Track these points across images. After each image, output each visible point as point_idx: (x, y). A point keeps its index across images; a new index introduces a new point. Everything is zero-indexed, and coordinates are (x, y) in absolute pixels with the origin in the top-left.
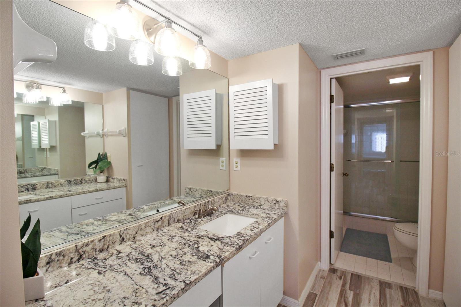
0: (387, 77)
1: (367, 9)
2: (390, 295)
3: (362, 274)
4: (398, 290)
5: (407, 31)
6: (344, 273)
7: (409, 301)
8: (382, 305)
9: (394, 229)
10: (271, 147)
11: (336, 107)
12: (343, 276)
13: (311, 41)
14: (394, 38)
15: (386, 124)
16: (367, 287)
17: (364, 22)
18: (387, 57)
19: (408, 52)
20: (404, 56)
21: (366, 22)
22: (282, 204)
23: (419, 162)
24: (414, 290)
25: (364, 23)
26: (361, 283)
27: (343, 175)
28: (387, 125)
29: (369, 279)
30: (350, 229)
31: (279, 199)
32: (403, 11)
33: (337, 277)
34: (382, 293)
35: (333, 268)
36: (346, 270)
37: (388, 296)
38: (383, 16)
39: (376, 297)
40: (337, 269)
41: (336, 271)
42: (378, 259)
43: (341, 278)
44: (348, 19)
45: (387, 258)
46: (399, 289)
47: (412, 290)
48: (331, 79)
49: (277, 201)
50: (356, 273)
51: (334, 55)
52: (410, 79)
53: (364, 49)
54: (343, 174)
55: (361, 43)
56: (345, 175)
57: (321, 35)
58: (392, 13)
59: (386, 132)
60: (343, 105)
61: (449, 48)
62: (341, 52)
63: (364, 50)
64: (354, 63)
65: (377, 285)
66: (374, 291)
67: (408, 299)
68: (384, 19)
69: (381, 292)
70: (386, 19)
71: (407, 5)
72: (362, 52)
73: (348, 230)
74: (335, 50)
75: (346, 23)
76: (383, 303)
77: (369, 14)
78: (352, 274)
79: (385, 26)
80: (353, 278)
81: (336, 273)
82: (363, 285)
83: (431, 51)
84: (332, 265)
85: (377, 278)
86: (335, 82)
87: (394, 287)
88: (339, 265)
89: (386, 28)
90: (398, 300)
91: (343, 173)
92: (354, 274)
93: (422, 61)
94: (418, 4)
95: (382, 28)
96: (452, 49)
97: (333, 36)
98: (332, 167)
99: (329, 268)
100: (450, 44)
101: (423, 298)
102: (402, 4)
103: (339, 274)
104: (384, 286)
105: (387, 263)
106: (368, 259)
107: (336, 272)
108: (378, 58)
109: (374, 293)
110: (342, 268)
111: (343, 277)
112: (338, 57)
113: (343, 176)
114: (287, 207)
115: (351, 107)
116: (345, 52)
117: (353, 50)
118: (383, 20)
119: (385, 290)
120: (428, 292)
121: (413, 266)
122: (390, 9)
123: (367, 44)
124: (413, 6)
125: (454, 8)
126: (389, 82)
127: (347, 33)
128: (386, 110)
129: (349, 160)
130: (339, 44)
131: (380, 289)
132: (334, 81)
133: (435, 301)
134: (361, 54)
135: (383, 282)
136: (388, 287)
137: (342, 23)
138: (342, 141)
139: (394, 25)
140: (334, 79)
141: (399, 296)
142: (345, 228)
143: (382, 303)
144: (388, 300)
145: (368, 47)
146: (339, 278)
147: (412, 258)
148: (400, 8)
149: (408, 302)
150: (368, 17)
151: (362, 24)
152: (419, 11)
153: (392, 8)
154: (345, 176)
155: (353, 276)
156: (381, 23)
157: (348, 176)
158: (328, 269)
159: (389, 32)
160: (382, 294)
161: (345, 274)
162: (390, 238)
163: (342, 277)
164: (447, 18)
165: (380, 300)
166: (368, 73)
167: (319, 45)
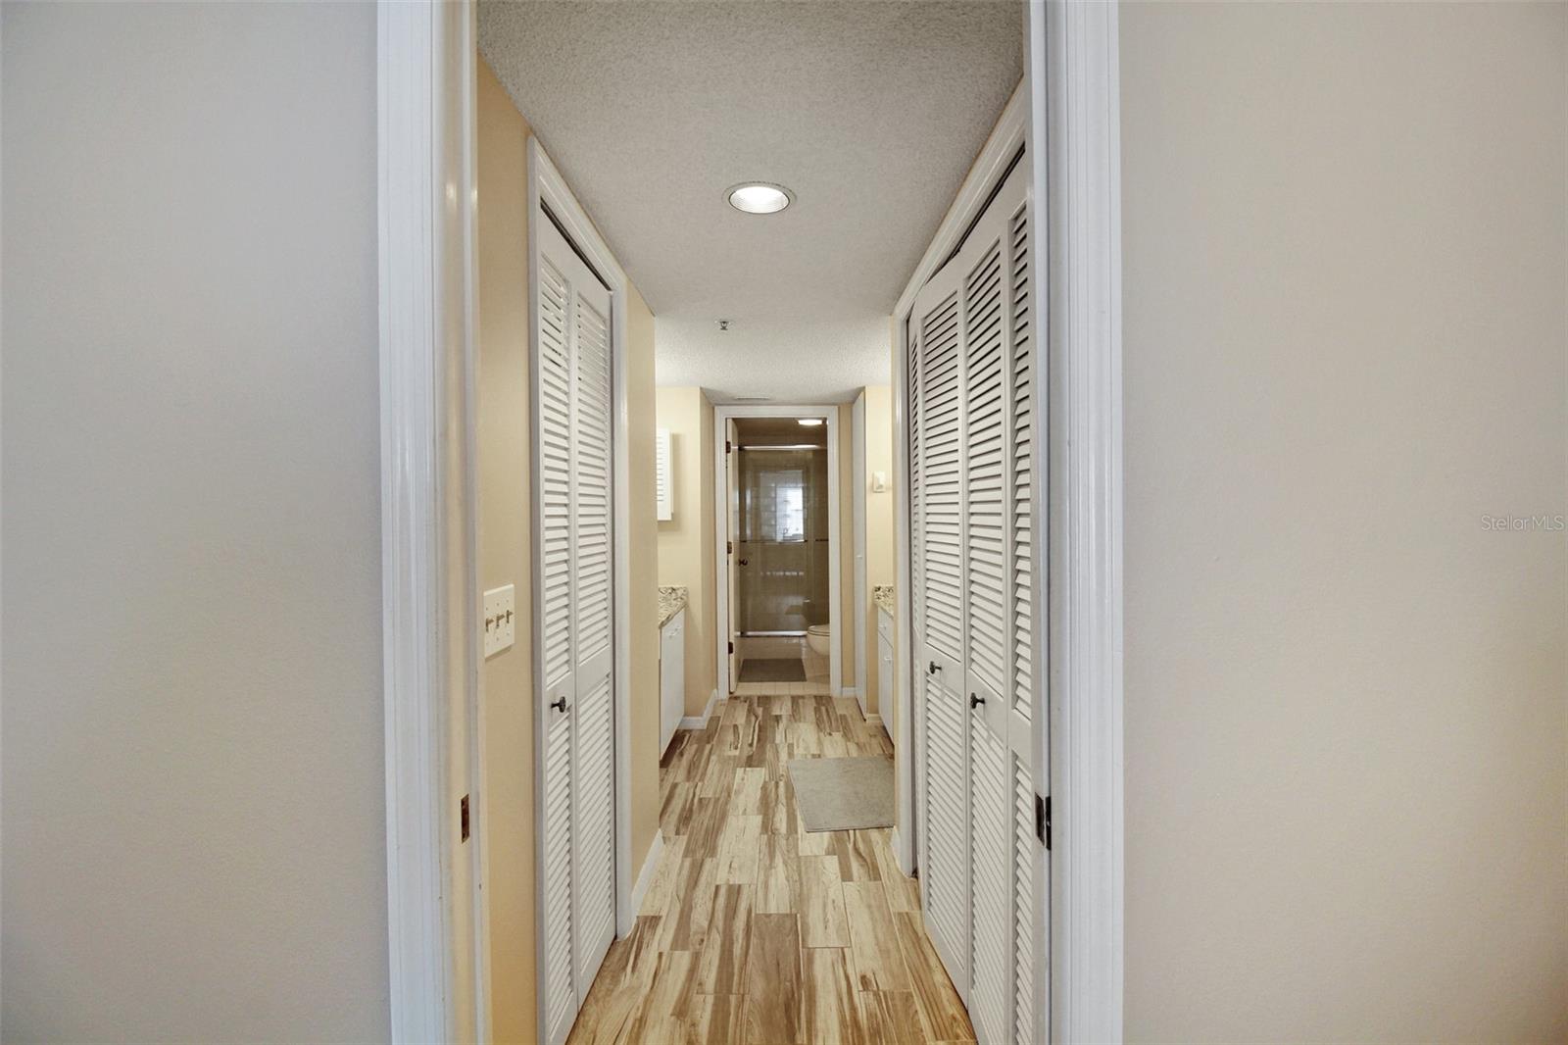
2: (803, 702)
3: (771, 695)
6: (749, 698)
7: (822, 703)
10: (669, 518)
16: (777, 702)
18: (793, 404)
22: (680, 593)
23: (827, 540)
24: (828, 696)
27: (740, 563)
29: (779, 697)
30: (751, 660)
31: (674, 587)
35: (733, 697)
36: (751, 695)
37: (801, 704)
40: (738, 696)
46: (812, 698)
47: (826, 696)
48: (726, 421)
49: (673, 589)
54: (740, 561)
56: (742, 562)
65: (789, 699)
66: (785, 703)
73: (745, 661)
80: (761, 699)
81: (738, 699)
83: (837, 405)
84: (732, 694)
85: (788, 694)
86: (732, 425)
87: (807, 697)
98: (730, 547)
101: (837, 699)
103: (742, 699)
105: (801, 682)
106: (777, 683)
110: (744, 694)
111: (748, 701)
114: (687, 595)
120: (842, 691)
131: (792, 701)
132: (730, 422)
133: (848, 699)
135: (795, 696)
136: (801, 698)
140: (731, 420)
154: (742, 564)
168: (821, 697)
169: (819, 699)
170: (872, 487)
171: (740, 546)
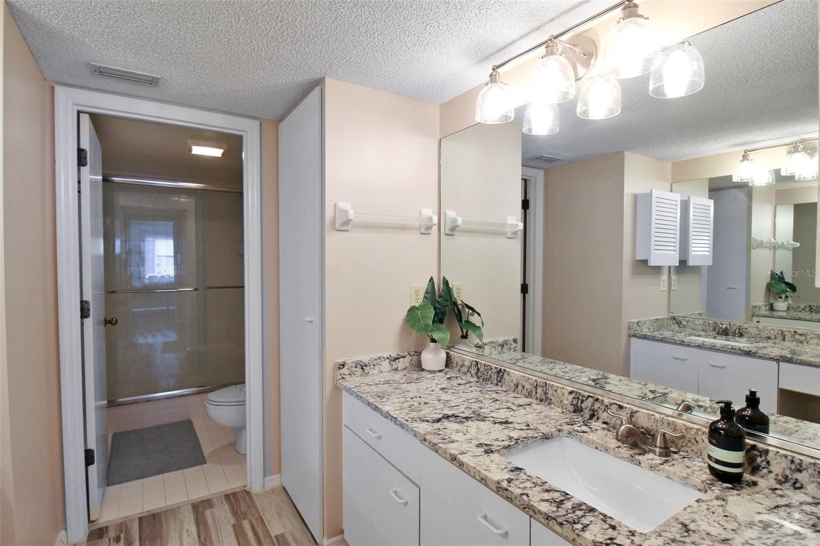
0: (189, 141)
1: (179, 10)
2: (213, 517)
3: (160, 509)
4: (222, 502)
5: (232, 77)
6: (124, 526)
7: (241, 511)
8: (204, 542)
9: (206, 403)
11: (91, 177)
12: (122, 532)
13: (43, 11)
14: (212, 79)
15: (173, 223)
16: (172, 527)
17: (169, 30)
18: (194, 106)
19: (227, 110)
20: (221, 115)
21: (173, 32)
23: (243, 287)
24: (245, 490)
25: (169, 32)
26: (161, 525)
27: (106, 323)
28: (174, 225)
29: (173, 511)
32: (233, 44)
33: (110, 541)
34: (200, 522)
35: (96, 530)
36: (126, 517)
37: (210, 521)
38: (203, 36)
39: (192, 534)
40: (106, 525)
41: (105, 531)
42: (182, 468)
43: (120, 538)
44: (139, 7)
45: (198, 459)
46: (224, 500)
47: (242, 491)
48: (79, 112)
50: (148, 514)
51: (94, 63)
52: (223, 154)
53: (160, 78)
54: (105, 321)
55: (155, 64)
56: (110, 322)
57: (71, 10)
58: (216, 38)
59: (174, 236)
60: (101, 175)
61: (279, 124)
62: (112, 66)
63: (158, 79)
64: (133, 96)
65: (190, 513)
66: (186, 527)
67: (240, 508)
68: (203, 43)
69: (197, 521)
70: (206, 43)
71: (241, 38)
72: (153, 82)
73: (115, 436)
74: (100, 55)
75: (135, 13)
76: (205, 539)
77: (180, 20)
78: (140, 519)
79: (203, 53)
80: (144, 524)
81: (105, 535)
82: (164, 527)
83: (258, 120)
84: (94, 523)
85: (187, 501)
86: (88, 123)
87: (216, 502)
88: (108, 516)
89: (203, 58)
90: (225, 519)
91: (105, 318)
92: (145, 517)
93: (246, 132)
94: (254, 45)
95: (196, 54)
96: (282, 126)
97: (99, 25)
98: (86, 308)
99: (88, 532)
100: (281, 120)
101: (258, 495)
102: (234, 33)
103: (112, 534)
104: (200, 508)
105: (199, 468)
106: (165, 475)
107: (106, 533)
108: (180, 104)
109: (188, 531)
110: (116, 518)
111: (122, 536)
112: (101, 72)
113: (105, 326)
115: (113, 182)
116: (119, 67)
117: (137, 71)
118: (201, 42)
119: (203, 515)
120: (264, 481)
121: (238, 454)
122: (215, 29)
123: (166, 71)
124: (248, 44)
125: (293, 72)
126: (190, 150)
127: (132, 33)
128: (179, 198)
129: (113, 292)
130: (111, 47)
131: (195, 518)
132: (86, 119)
133: (273, 491)
134: (151, 84)
135: (198, 502)
136: (208, 507)
137: (125, 8)
138: (102, 251)
139: (216, 58)
140: (87, 116)
141: (226, 512)
142: (111, 434)
143: (202, 539)
144: (212, 529)
145: (167, 77)
146: (114, 541)
147: (235, 443)
148: (230, 38)
149: (240, 514)
150: (178, 24)
151: (164, 30)
152: (253, 55)
153: (218, 29)
154: (109, 325)
155: (144, 521)
156: (196, 46)
157: (117, 325)
158: (87, 536)
159: (206, 67)
160: (200, 524)
161: (126, 524)
162: (198, 424)
163: (120, 536)
164: (283, 81)
165: (199, 536)
166: (158, 123)
167: (62, 29)
168: (234, 494)
169: (232, 498)
170: (334, 221)
171: (106, 297)
